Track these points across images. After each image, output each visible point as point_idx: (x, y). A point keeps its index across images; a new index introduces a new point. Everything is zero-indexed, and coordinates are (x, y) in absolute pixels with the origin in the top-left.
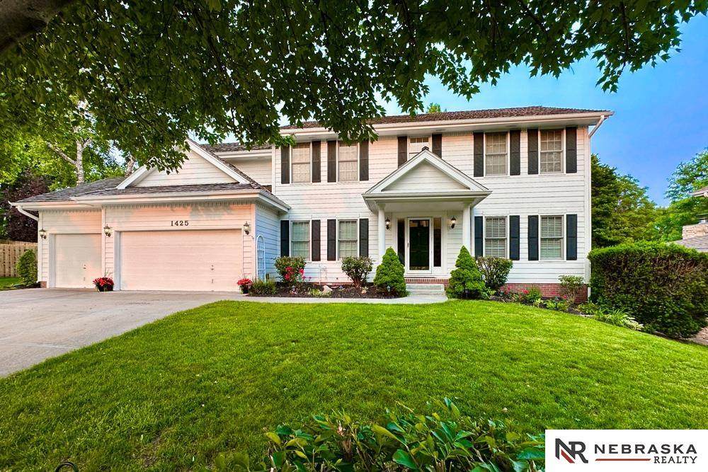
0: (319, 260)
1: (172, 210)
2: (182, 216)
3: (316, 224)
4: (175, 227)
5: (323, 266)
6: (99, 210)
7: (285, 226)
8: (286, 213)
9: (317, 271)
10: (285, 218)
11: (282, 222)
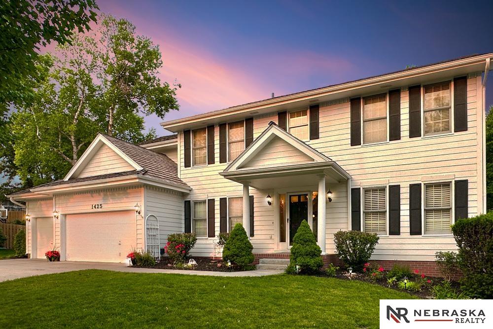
0: (214, 236)
1: (92, 196)
2: (97, 200)
4: (95, 210)
5: (216, 242)
6: (51, 199)
7: (188, 205)
8: (188, 194)
9: (212, 246)
10: (188, 199)
11: (185, 202)
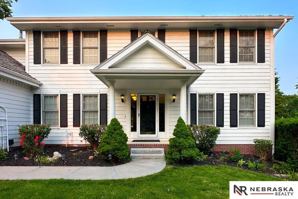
0: (66, 126)
3: (64, 97)
5: (69, 132)
7: (37, 99)
8: (37, 88)
9: (65, 135)
10: (38, 92)
11: (35, 95)
